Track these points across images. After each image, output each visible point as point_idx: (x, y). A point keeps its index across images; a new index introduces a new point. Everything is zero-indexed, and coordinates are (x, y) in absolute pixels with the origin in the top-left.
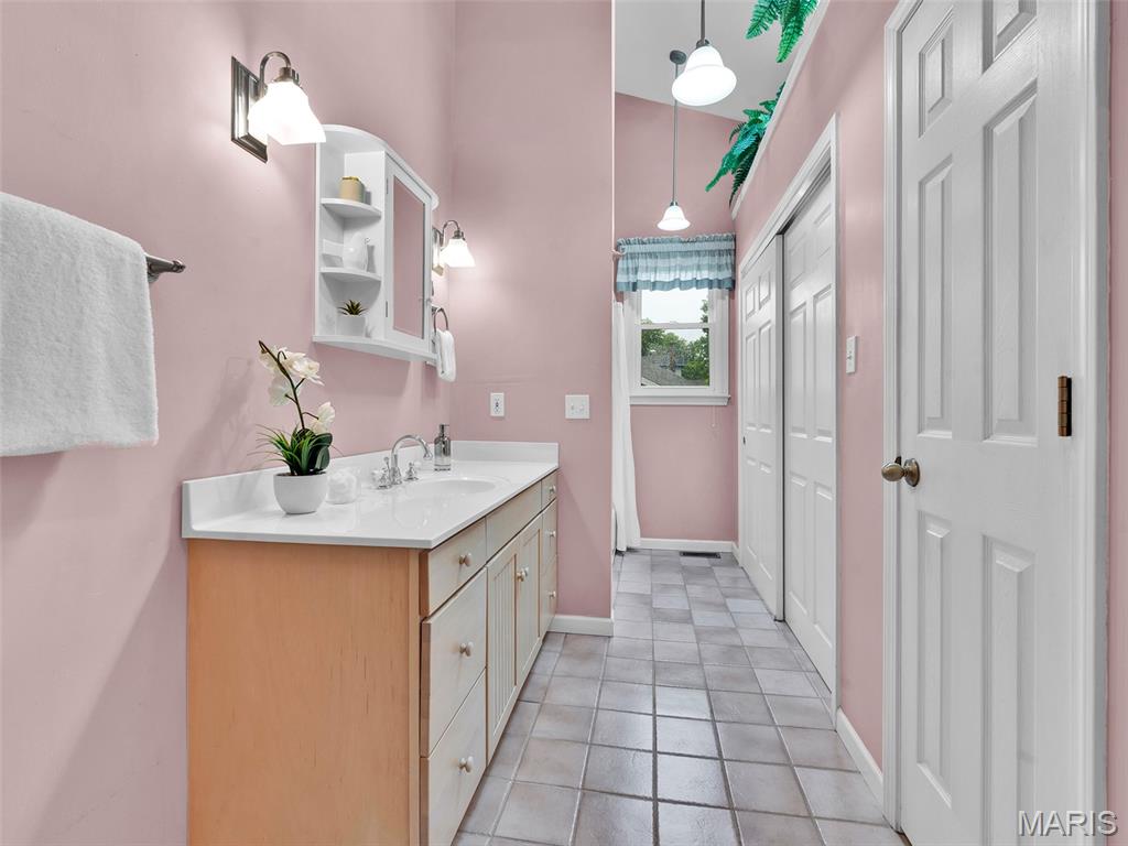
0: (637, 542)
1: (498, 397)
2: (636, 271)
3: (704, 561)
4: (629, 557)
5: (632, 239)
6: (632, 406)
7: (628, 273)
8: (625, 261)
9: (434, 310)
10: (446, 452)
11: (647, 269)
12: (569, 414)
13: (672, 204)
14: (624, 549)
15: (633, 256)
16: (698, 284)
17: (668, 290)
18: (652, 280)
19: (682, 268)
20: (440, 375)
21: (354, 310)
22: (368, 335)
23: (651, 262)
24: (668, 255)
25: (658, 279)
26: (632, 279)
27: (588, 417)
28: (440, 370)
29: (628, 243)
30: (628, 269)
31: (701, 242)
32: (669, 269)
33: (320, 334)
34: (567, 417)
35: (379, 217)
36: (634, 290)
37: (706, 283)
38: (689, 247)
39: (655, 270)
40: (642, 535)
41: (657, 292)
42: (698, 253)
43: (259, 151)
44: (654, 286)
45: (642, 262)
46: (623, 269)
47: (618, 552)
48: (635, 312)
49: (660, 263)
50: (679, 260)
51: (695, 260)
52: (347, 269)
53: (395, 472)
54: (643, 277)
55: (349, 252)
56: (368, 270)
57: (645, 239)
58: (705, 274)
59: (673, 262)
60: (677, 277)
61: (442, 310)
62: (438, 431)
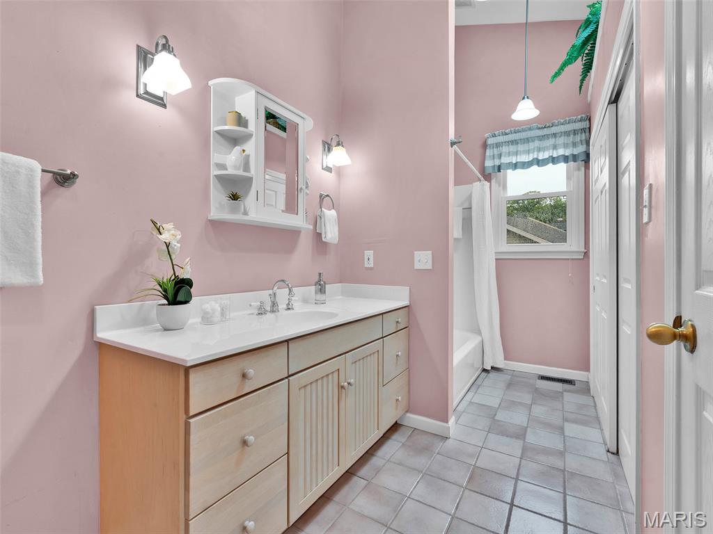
0: (500, 363)
1: (369, 254)
2: (500, 156)
3: (558, 386)
4: (493, 375)
5: (497, 133)
6: (496, 259)
7: (494, 158)
8: (491, 150)
9: (321, 196)
10: (322, 291)
11: (509, 154)
12: (417, 266)
13: (524, 98)
14: (490, 368)
15: (498, 145)
16: (554, 160)
17: (527, 168)
18: (514, 162)
19: (539, 150)
20: (323, 239)
21: (235, 197)
22: (246, 213)
23: (512, 148)
24: (527, 140)
25: (518, 161)
26: (497, 163)
27: (431, 268)
28: (323, 236)
29: (494, 136)
30: (494, 156)
31: (556, 126)
32: (528, 152)
33: (215, 214)
34: (416, 268)
35: (252, 135)
36: (499, 171)
37: (562, 159)
38: (546, 131)
39: (516, 154)
40: (505, 359)
41: (518, 171)
42: (554, 135)
43: (159, 101)
44: (515, 166)
45: (505, 149)
46: (490, 156)
47: (484, 370)
48: (501, 188)
49: (521, 147)
50: (537, 143)
51: (551, 141)
52: (230, 171)
53: (274, 304)
54: (505, 160)
55: (230, 160)
56: (244, 171)
57: (507, 131)
58: (561, 152)
59: (532, 145)
60: (535, 157)
61: (327, 196)
62: (318, 277)
